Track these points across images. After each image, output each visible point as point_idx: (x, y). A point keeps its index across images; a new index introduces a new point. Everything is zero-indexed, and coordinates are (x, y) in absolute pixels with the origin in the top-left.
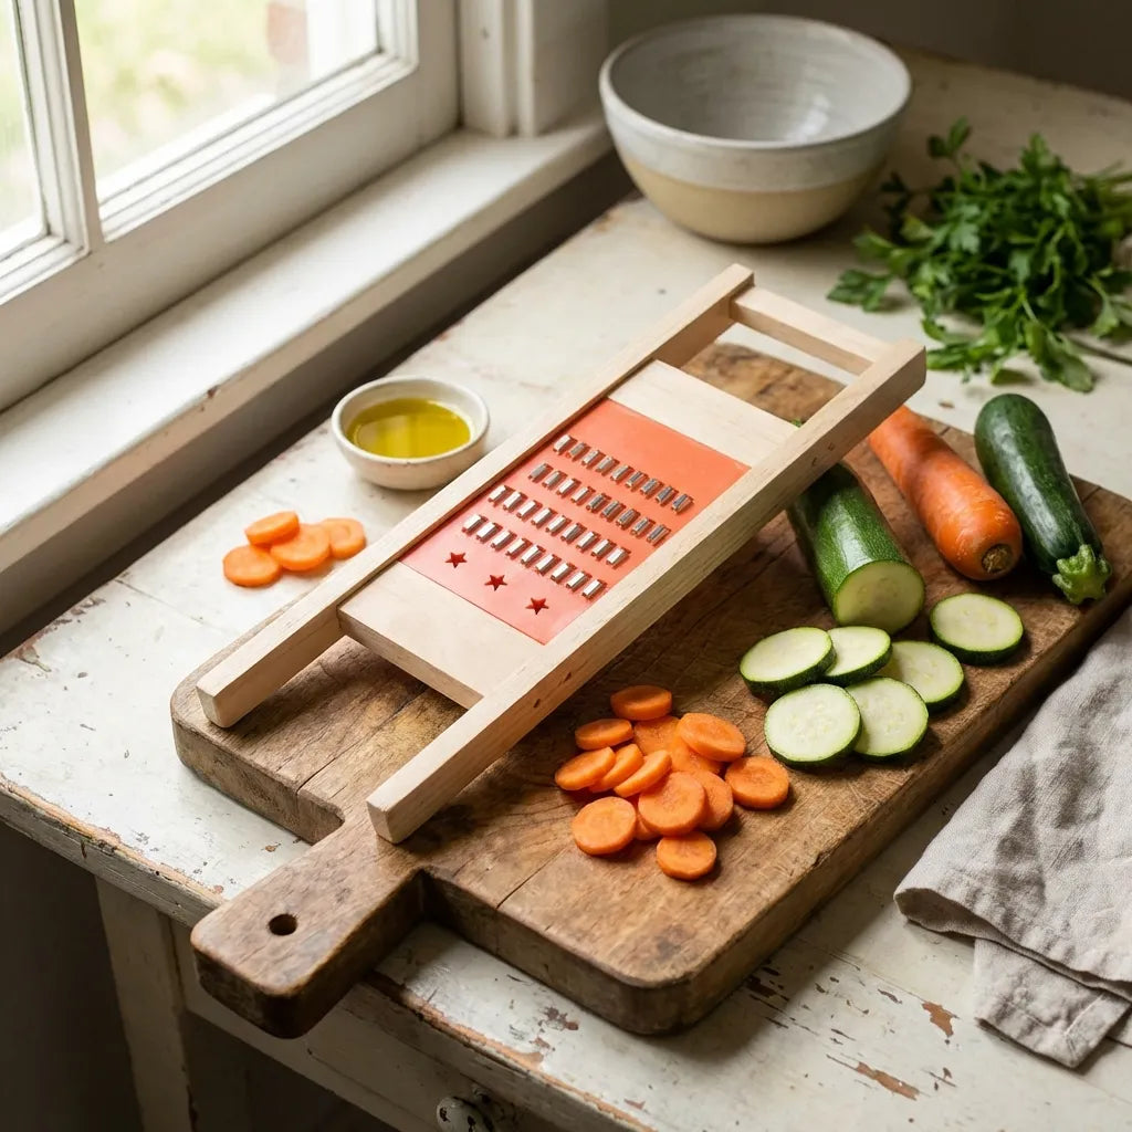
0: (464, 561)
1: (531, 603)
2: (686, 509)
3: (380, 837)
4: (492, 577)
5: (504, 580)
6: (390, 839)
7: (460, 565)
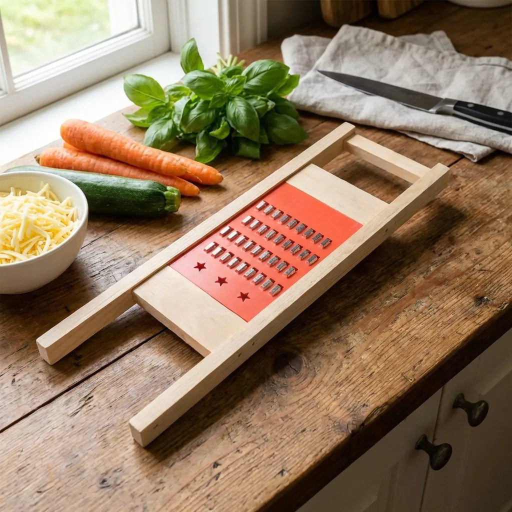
0: (205, 268)
1: (240, 295)
2: (329, 245)
3: (135, 442)
4: (219, 278)
5: (226, 280)
6: (142, 444)
7: (202, 270)
